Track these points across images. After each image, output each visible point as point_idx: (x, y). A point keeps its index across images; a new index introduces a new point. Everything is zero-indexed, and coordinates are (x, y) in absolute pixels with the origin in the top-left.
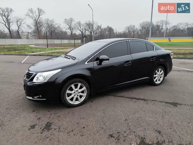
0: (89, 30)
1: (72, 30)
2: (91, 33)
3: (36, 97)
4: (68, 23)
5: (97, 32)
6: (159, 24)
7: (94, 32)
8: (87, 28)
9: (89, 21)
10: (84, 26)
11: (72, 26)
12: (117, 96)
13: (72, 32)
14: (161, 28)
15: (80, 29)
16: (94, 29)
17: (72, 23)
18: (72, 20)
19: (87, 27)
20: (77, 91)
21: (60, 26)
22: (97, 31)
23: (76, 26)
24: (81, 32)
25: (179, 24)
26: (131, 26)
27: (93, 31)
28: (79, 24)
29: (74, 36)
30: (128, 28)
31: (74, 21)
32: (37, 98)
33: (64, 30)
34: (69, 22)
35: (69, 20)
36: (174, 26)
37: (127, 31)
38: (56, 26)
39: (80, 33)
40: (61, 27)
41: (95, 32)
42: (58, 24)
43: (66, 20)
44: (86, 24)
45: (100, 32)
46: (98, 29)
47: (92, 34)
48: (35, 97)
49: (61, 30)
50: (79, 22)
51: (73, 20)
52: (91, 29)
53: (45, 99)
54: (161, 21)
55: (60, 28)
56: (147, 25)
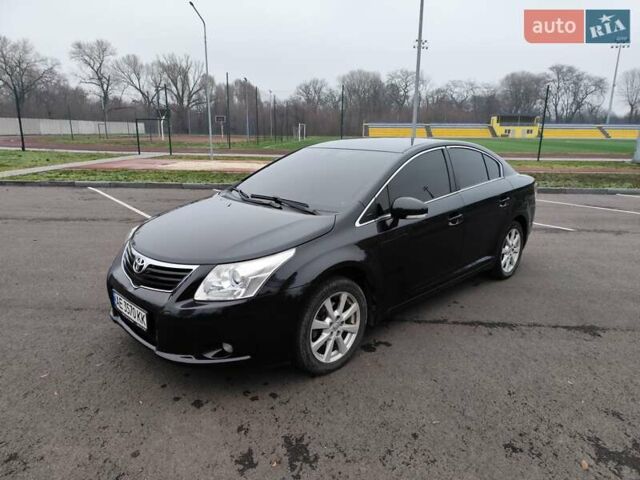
0: (174, 88)
1: (105, 86)
2: (180, 99)
3: (210, 355)
4: (87, 58)
5: (199, 99)
6: (397, 81)
7: (190, 97)
8: (165, 79)
9: (172, 57)
10: (153, 74)
11: (106, 71)
12: (426, 322)
13: (106, 93)
14: (402, 93)
15: (136, 82)
16: (191, 87)
17: (106, 58)
18: (104, 50)
19: (165, 76)
20: (338, 317)
21: (56, 69)
22: (201, 92)
23: (120, 73)
24: (143, 94)
25: (450, 84)
26: (315, 82)
27: (186, 93)
28: (133, 64)
29: (116, 109)
30: (306, 89)
31: (111, 54)
32: (216, 356)
33: (73, 84)
34: (93, 54)
35: (92, 49)
36: (438, 91)
37: (303, 99)
38: (42, 67)
39: (139, 97)
40: (61, 71)
41: (194, 97)
42: (49, 61)
43: (79, 46)
44: (161, 65)
45: (211, 96)
46: (203, 86)
47: (185, 103)
48: (206, 355)
49: (59, 81)
50: (132, 59)
51: (109, 50)
52: (179, 85)
53: (248, 357)
54: (402, 72)
55: (54, 74)
56: (361, 81)
